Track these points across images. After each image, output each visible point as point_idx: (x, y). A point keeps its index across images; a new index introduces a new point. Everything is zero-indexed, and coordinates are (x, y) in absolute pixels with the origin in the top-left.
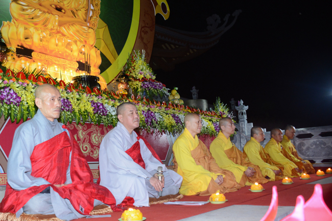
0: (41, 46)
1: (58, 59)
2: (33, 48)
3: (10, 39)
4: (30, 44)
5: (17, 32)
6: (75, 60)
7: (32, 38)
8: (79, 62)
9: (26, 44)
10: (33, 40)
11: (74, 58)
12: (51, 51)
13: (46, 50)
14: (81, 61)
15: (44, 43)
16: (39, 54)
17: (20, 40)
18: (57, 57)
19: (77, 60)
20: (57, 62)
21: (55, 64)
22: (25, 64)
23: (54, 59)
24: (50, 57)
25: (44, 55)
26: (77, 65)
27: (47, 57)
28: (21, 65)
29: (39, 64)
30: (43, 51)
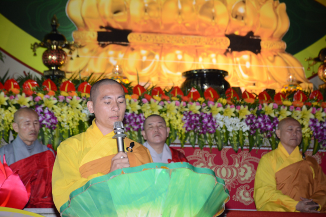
0: (145, 21)
1: (183, 37)
2: (129, 27)
3: (86, 19)
4: (124, 20)
5: (98, 5)
6: (223, 33)
7: (127, 9)
8: (231, 37)
9: (116, 22)
10: (129, 13)
11: (219, 31)
12: (168, 26)
13: (157, 25)
14: (237, 33)
15: (152, 14)
16: (143, 35)
17: (104, 17)
18: (181, 34)
19: (227, 33)
20: (181, 44)
21: (178, 47)
22: (116, 56)
23: (173, 40)
24: (165, 37)
25: (153, 35)
26: (228, 42)
27: (158, 37)
28: (108, 60)
29: (144, 52)
30: (151, 28)
